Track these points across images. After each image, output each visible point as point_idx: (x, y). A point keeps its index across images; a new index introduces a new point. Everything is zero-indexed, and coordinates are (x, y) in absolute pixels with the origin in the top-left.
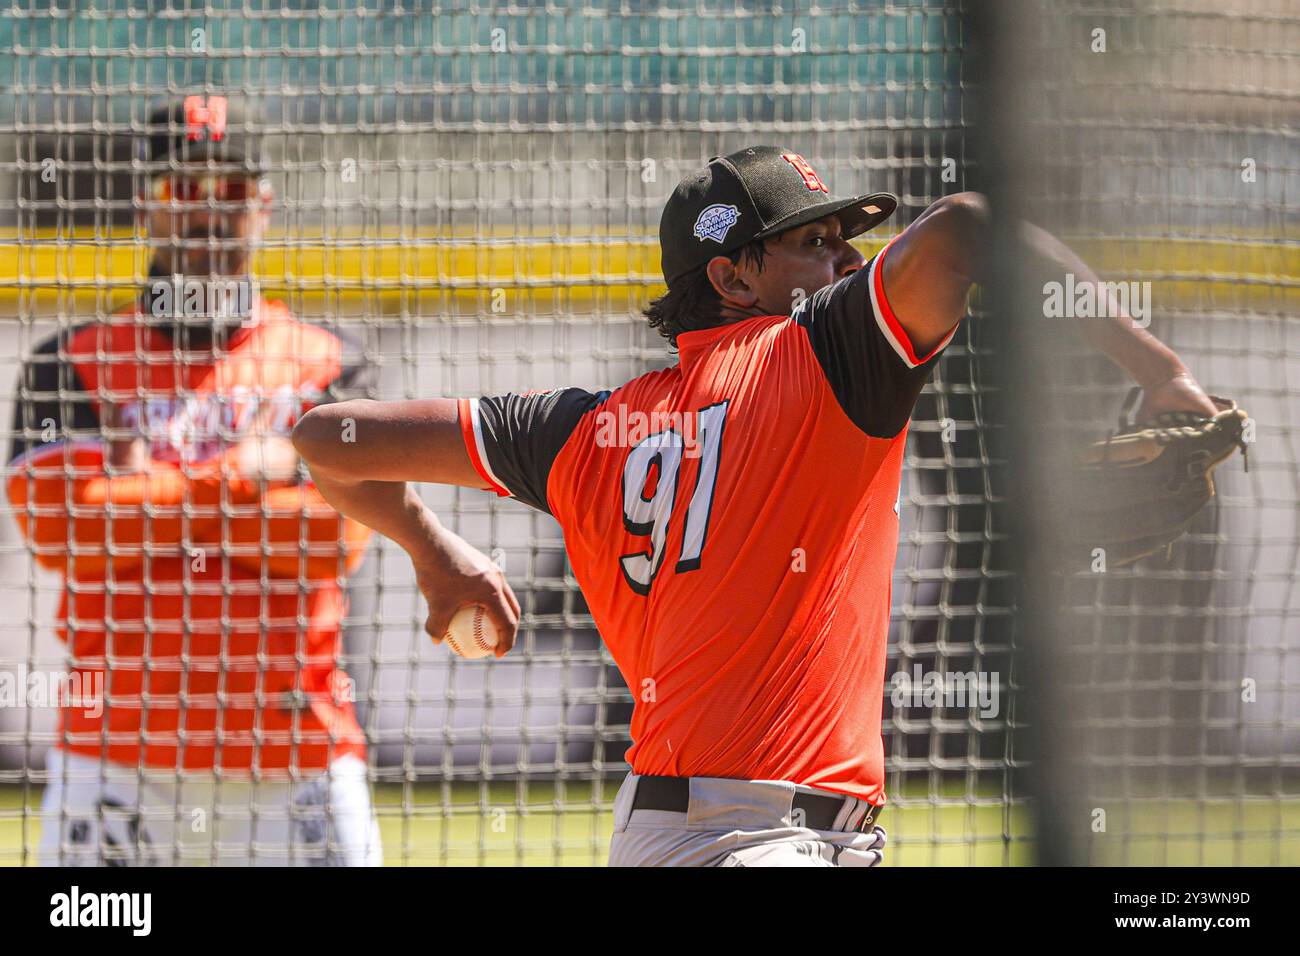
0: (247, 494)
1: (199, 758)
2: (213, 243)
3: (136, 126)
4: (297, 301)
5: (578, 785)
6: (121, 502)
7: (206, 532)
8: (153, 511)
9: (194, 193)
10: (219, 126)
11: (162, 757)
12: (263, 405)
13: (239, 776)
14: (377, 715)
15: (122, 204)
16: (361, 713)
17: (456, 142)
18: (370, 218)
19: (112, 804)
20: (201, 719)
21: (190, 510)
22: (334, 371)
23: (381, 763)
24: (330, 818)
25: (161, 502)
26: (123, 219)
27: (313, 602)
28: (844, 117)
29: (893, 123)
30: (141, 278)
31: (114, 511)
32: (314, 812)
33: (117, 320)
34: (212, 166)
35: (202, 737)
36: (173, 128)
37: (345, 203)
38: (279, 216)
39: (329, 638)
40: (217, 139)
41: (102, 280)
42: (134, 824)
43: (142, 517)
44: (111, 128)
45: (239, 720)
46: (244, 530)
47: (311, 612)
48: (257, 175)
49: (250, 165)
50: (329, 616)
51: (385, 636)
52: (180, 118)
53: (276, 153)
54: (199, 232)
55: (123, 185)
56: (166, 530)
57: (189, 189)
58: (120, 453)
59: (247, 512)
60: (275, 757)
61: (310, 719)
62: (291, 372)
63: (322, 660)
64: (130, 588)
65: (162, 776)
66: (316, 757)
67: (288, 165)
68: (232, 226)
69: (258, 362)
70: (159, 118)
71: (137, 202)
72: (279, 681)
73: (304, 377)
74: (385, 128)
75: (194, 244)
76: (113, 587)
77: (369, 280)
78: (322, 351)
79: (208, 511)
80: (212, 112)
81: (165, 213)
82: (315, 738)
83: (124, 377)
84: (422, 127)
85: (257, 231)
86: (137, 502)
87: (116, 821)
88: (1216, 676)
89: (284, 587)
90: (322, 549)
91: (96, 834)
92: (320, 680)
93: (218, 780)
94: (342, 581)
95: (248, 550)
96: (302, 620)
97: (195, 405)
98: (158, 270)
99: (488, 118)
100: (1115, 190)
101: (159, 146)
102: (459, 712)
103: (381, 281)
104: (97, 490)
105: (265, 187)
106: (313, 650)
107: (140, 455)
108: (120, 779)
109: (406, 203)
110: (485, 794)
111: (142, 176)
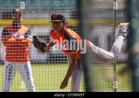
0: (21, 40)
1: (17, 61)
2: (18, 20)
3: (11, 11)
4: (25, 25)
5: (47, 63)
6: (11, 41)
7: (17, 43)
8: (13, 42)
9: (16, 16)
10: (18, 11)
11: (14, 61)
12: (22, 33)
13: (20, 63)
14: (31, 58)
16: (30, 58)
17: (37, 12)
18: (30, 18)
19: (10, 65)
20: (17, 58)
21: (16, 42)
22: (27, 31)
23: (32, 61)
24: (27, 66)
25: (14, 41)
26: (11, 18)
27: (26, 49)
28: (68, 10)
29: (72, 11)
30: (12, 23)
31: (10, 42)
32: (26, 65)
33: (10, 26)
34: (18, 14)
35: (17, 60)
36: (15, 11)
37: (28, 17)
38: (23, 18)
40: (18, 12)
41: (9, 23)
42: (12, 67)
43: (12, 42)
44: (10, 11)
45: (20, 58)
46: (20, 43)
48: (21, 15)
49: (21, 14)
50: (27, 50)
51: (32, 52)
52: (15, 10)
53: (23, 13)
54: (17, 19)
55: (11, 16)
56: (14, 43)
58: (10, 37)
59: (21, 42)
60: (23, 61)
61: (26, 58)
62: (24, 31)
63: (27, 53)
64: (11, 48)
65: (14, 63)
66: (26, 61)
67: (24, 14)
68: (19, 19)
69: (21, 30)
70: (13, 10)
72: (23, 55)
73: (25, 31)
74: (31, 11)
75: (16, 20)
77: (30, 23)
78: (27, 29)
79: (18, 42)
80: (18, 10)
82: (26, 59)
83: (11, 31)
84: (35, 11)
85: (21, 19)
86: (12, 41)
87: (10, 66)
89: (24, 48)
90: (26, 45)
91: (9, 67)
92: (26, 55)
93: (18, 63)
94: (28, 47)
95: (21, 45)
96: (25, 50)
97: (16, 33)
98: (13, 22)
99: (40, 10)
100: (90, 16)
101: (13, 13)
102: (38, 58)
103: (31, 23)
104: (9, 40)
105: (22, 16)
106: (26, 52)
107: (12, 37)
108: (11, 63)
109: (33, 17)
110: (40, 64)
111: (12, 15)
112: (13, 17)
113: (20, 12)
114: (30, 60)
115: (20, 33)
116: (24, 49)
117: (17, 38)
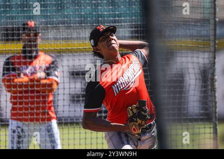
1: (32, 120)
2: (32, 43)
3: (20, 26)
4: (46, 52)
6: (19, 82)
7: (32, 86)
8: (24, 83)
9: (29, 36)
10: (33, 26)
11: (26, 120)
14: (59, 113)
15: (18, 38)
16: (56, 113)
17: (68, 27)
18: (56, 39)
19: (19, 127)
20: (32, 114)
21: (30, 83)
22: (51, 62)
23: (59, 120)
24: (51, 129)
25: (25, 82)
26: (19, 40)
27: (48, 96)
28: (127, 23)
29: (134, 23)
30: (22, 48)
31: (18, 83)
32: (49, 128)
33: (18, 55)
34: (32, 32)
35: (32, 117)
36: (26, 26)
37: (52, 37)
38: (42, 39)
39: (51, 102)
40: (33, 28)
41: (16, 49)
42: (22, 130)
44: (17, 26)
45: (38, 114)
46: (38, 86)
47: (48, 98)
48: (39, 33)
49: (38, 31)
50: (51, 98)
51: (59, 102)
52: (27, 24)
53: (42, 30)
54: (30, 41)
55: (19, 35)
56: (26, 86)
57: (29, 35)
58: (19, 75)
59: (38, 83)
60: (43, 120)
61: (48, 114)
62: (44, 62)
63: (50, 105)
64: (21, 95)
67: (43, 31)
68: (35, 40)
69: (39, 61)
70: (24, 25)
71: (21, 37)
72: (44, 108)
73: (47, 63)
74: (58, 25)
75: (30, 43)
76: (18, 95)
77: (56, 48)
78: (49, 59)
79: (32, 83)
81: (25, 39)
82: (49, 116)
83: (19, 63)
84: (63, 25)
85: (39, 41)
86: (22, 82)
87: (20, 130)
88: (184, 105)
89: (44, 94)
90: (49, 88)
92: (50, 108)
93: (34, 123)
94: (53, 93)
95: (38, 89)
96: (47, 99)
97: (30, 67)
98: (24, 47)
99: (73, 24)
100: (168, 33)
101: (24, 29)
102: (70, 113)
103: (58, 48)
104: (16, 80)
105: (40, 35)
107: (22, 75)
108: (20, 124)
109: (61, 37)
110: (75, 125)
111: (21, 33)
112: (24, 37)
113: (36, 27)
114: (57, 117)
115: (38, 67)
116: (44, 97)
117: (32, 77)
